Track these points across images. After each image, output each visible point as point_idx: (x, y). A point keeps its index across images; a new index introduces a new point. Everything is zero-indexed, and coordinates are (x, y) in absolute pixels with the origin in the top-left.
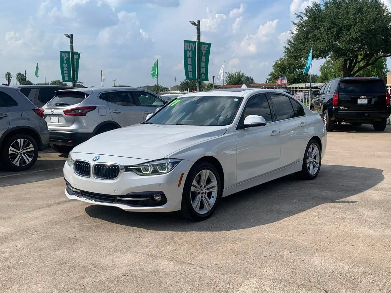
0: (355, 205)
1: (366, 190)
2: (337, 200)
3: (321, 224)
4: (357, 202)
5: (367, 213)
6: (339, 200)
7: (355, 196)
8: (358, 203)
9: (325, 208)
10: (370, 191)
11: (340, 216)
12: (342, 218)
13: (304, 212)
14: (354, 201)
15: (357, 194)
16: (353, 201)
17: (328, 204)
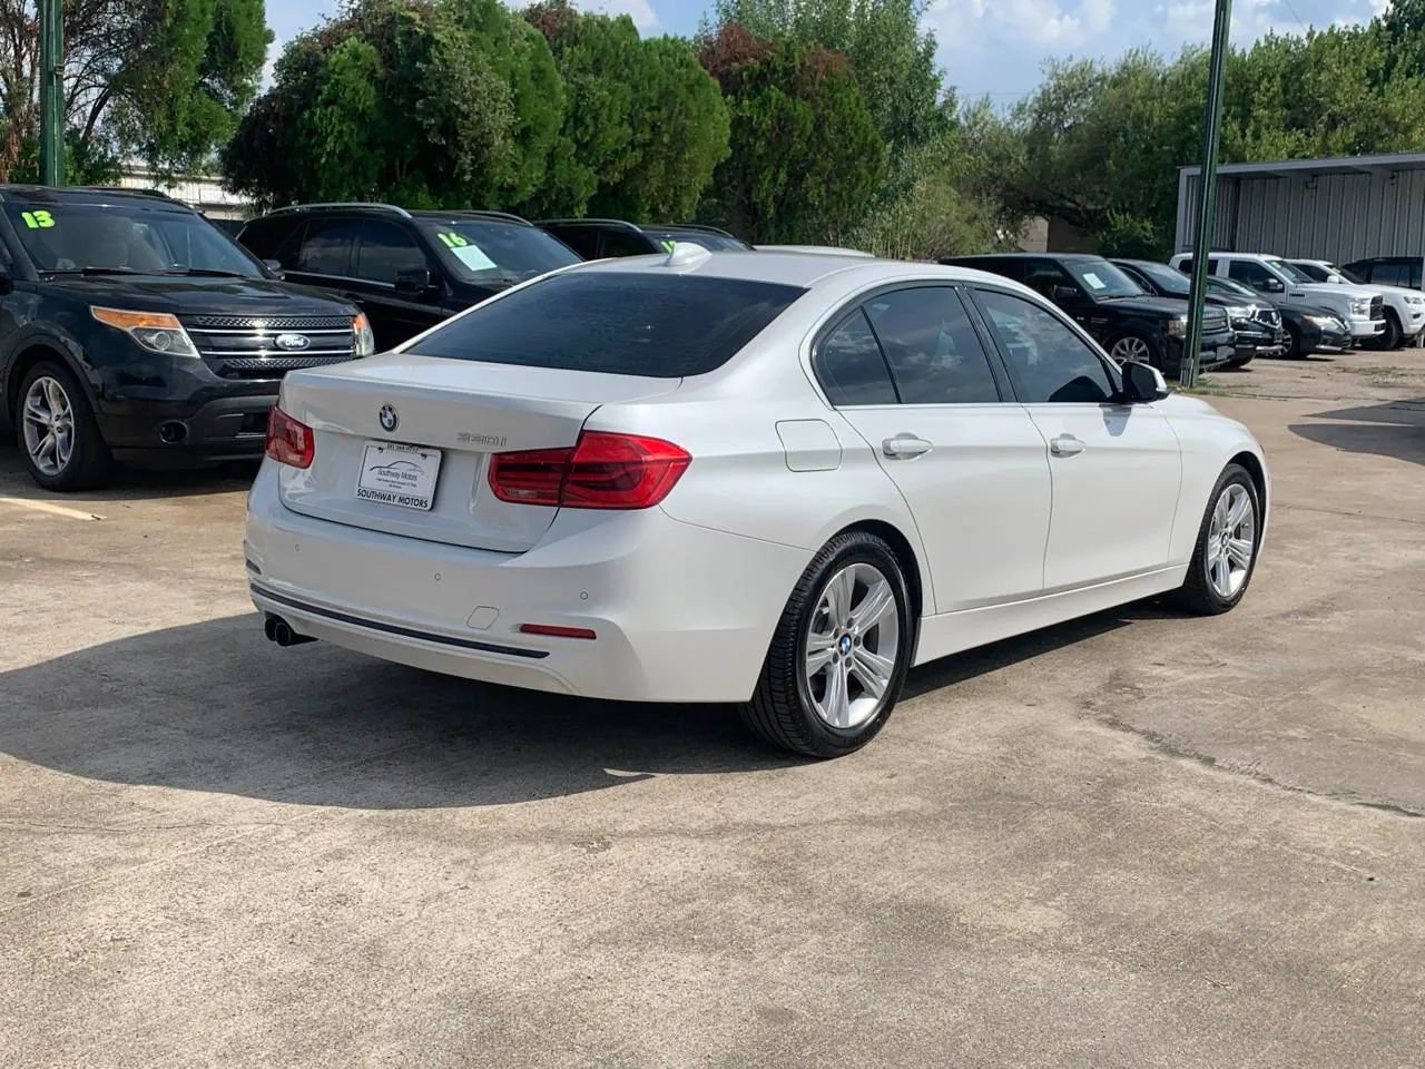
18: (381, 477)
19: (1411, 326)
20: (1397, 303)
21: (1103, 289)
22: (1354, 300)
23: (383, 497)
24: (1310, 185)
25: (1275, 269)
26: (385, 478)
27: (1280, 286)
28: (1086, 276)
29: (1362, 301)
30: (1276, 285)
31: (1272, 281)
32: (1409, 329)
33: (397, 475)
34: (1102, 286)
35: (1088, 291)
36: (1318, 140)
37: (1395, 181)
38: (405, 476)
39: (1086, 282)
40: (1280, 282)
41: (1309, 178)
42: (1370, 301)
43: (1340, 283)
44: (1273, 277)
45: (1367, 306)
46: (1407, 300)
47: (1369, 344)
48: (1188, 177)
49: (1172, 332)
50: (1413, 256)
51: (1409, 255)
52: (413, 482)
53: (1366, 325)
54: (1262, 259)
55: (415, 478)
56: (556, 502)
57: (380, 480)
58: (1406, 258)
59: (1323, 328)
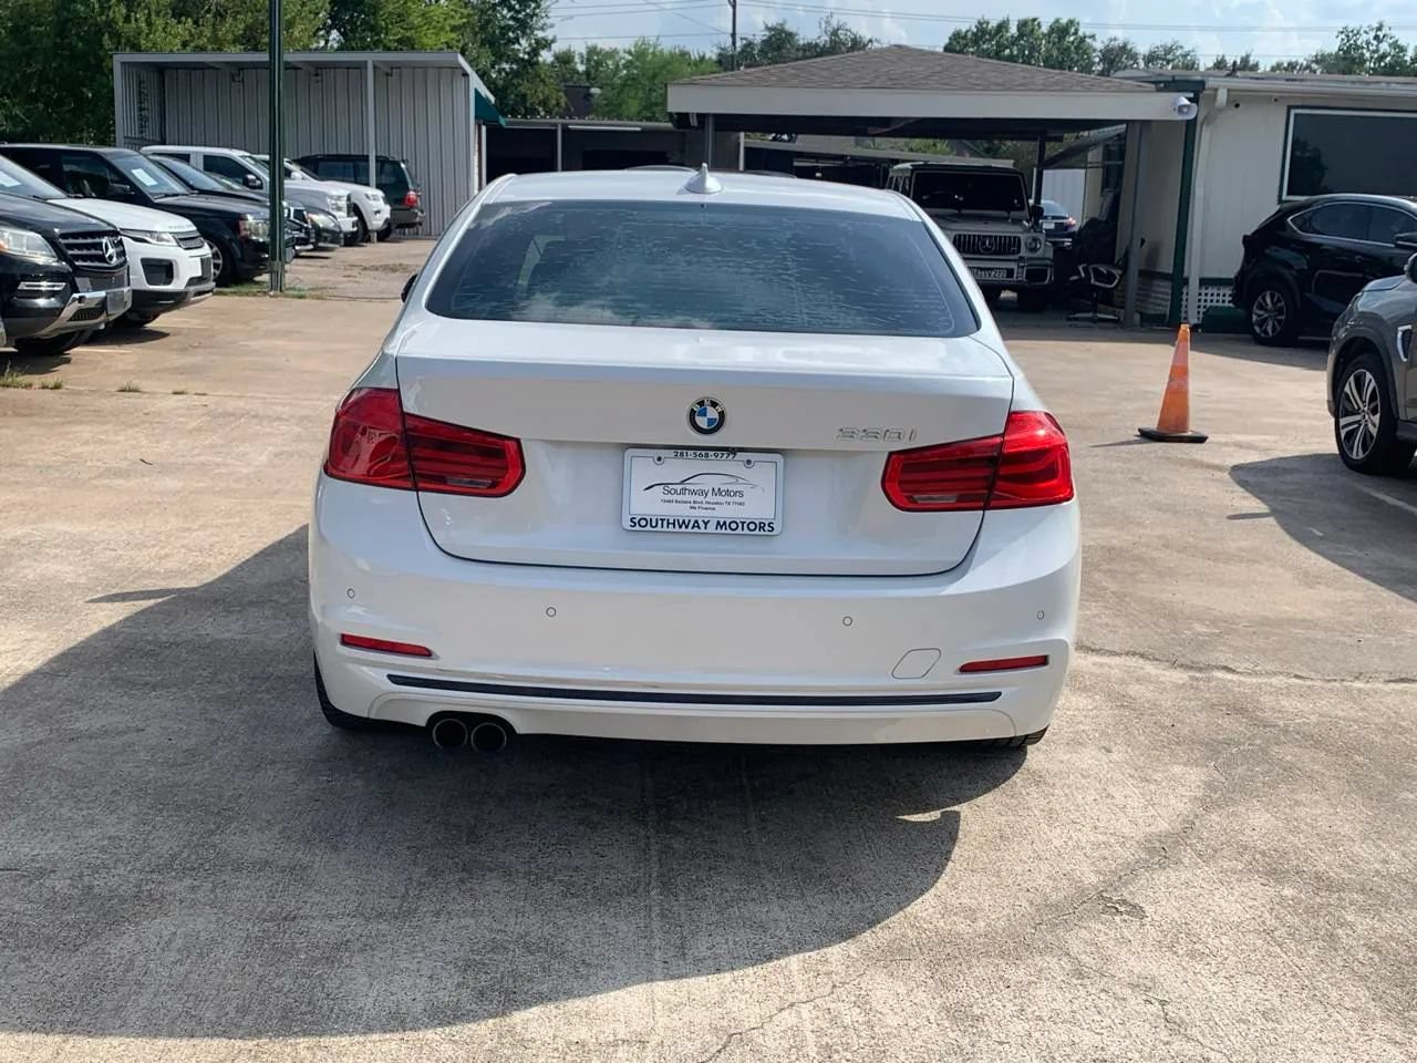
0: (99, 588)
1: (37, 672)
2: (164, 599)
3: (188, 529)
4: (92, 601)
5: (63, 569)
6: (160, 600)
7: (96, 629)
8: (88, 599)
9: (199, 568)
10: (21, 665)
11: (145, 552)
12: (140, 546)
13: (256, 551)
14: (101, 604)
15: (89, 639)
16: (103, 605)
17: (194, 584)
18: (670, 497)
19: (374, 222)
20: (360, 200)
21: (155, 186)
22: (331, 197)
23: (683, 524)
24: (236, 79)
25: (249, 164)
26: (679, 498)
27: (258, 182)
28: (134, 171)
29: (339, 198)
30: (254, 181)
31: (250, 177)
32: (372, 225)
33: (704, 493)
34: (155, 183)
35: (143, 189)
36: (208, 32)
37: (319, 78)
38: (718, 492)
39: (135, 177)
40: (258, 178)
41: (235, 71)
42: (345, 198)
43: (303, 179)
44: (251, 173)
45: (343, 203)
46: (367, 197)
47: (351, 240)
48: (123, 63)
49: (243, 233)
50: (356, 153)
51: (353, 153)
52: (737, 499)
53: (347, 223)
54: (236, 154)
55: (738, 493)
56: (982, 504)
57: (668, 501)
58: (350, 156)
59: (321, 226)
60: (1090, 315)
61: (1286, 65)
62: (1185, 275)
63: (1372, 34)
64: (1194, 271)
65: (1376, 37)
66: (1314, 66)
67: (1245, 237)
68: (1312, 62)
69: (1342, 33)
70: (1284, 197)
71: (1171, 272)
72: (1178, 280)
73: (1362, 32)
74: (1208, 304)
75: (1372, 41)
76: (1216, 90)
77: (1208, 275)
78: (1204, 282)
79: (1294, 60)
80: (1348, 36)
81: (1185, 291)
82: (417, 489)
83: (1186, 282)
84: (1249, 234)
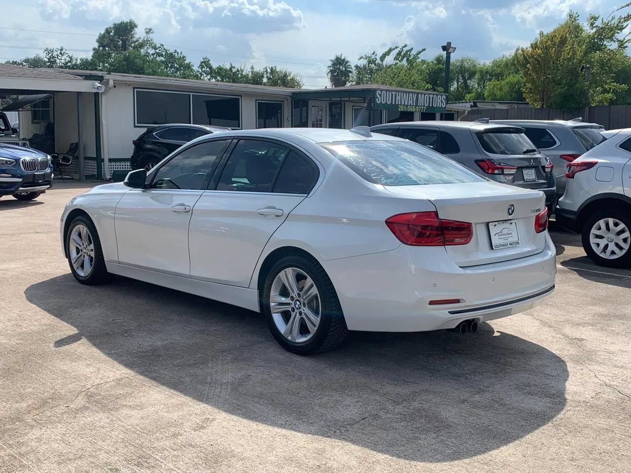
18: (500, 237)
23: (504, 245)
26: (501, 237)
33: (504, 235)
38: (508, 234)
55: (511, 233)
57: (499, 239)
60: (60, 176)
61: (11, 62)
62: (102, 157)
63: (59, 52)
64: (106, 156)
65: (61, 53)
66: (24, 64)
67: (134, 141)
68: (23, 61)
69: (46, 50)
70: (136, 125)
71: (95, 156)
72: (99, 160)
73: (54, 51)
74: (114, 169)
75: (59, 55)
76: (108, 80)
77: (111, 157)
78: (111, 160)
79: (15, 60)
80: (48, 52)
81: (103, 164)
82: (444, 245)
83: (103, 160)
84: (135, 140)
